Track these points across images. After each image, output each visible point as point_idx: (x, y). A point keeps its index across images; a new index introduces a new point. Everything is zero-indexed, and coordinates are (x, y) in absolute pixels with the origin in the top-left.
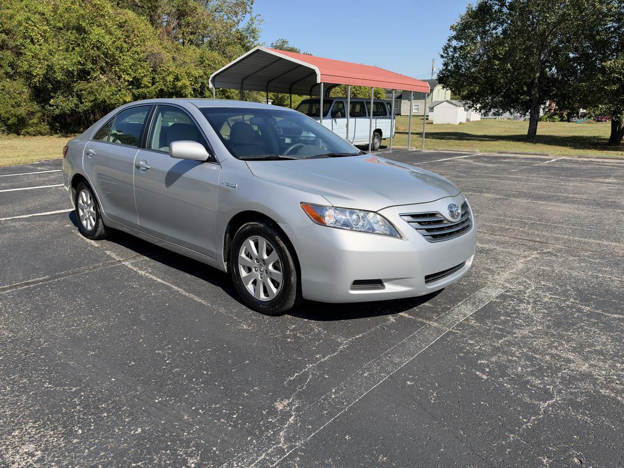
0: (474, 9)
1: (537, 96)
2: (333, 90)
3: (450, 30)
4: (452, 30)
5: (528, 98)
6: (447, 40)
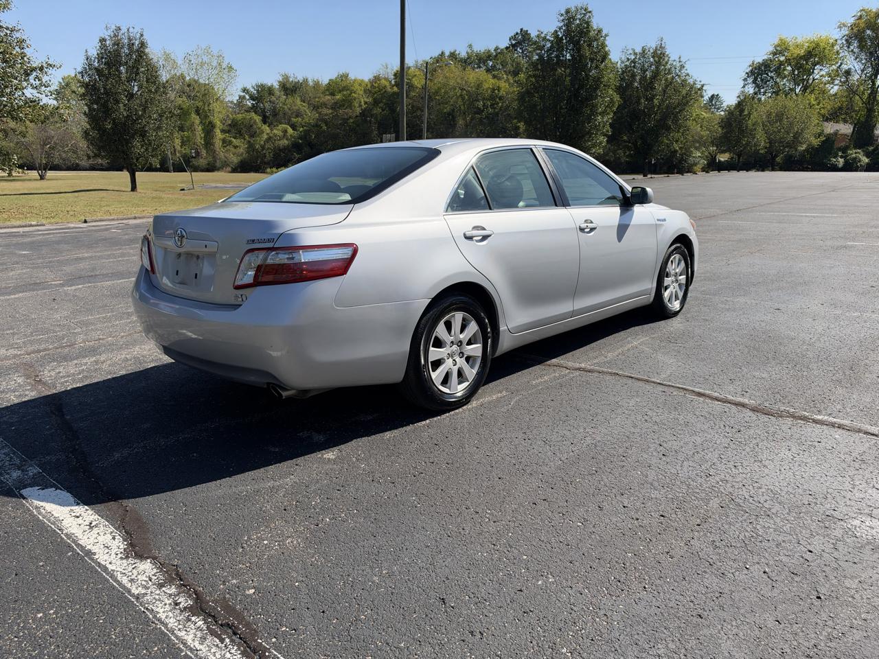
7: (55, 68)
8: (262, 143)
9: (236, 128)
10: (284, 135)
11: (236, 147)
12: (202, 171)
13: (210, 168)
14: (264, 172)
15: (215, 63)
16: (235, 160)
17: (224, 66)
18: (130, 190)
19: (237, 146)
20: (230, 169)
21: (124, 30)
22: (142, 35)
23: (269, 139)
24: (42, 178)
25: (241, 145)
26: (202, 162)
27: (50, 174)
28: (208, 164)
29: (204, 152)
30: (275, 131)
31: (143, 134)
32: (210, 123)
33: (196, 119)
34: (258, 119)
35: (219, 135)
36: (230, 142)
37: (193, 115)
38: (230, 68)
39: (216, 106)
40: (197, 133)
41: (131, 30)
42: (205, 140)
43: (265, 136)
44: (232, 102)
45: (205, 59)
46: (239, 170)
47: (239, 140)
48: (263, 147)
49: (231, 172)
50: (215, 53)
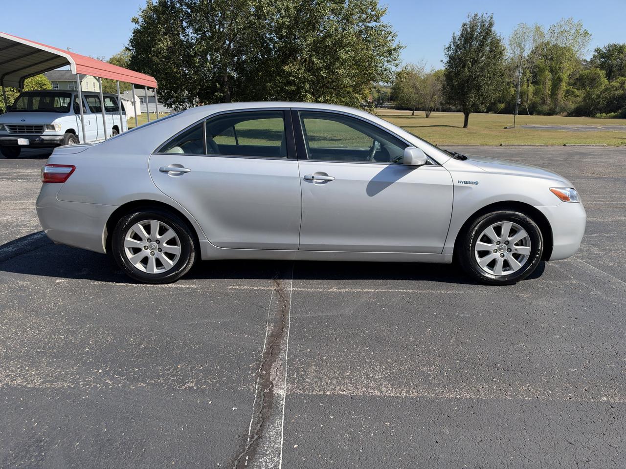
0: (155, 4)
1: (229, 93)
2: (26, 81)
3: (132, 22)
4: (134, 23)
5: (222, 95)
6: (132, 32)
7: (402, 48)
8: (599, 93)
9: (581, 81)
10: (621, 87)
11: (576, 96)
12: (544, 115)
13: (551, 113)
14: (594, 117)
15: (573, 31)
16: (572, 106)
17: (581, 32)
18: (463, 126)
19: (578, 96)
20: (566, 113)
21: (480, 16)
22: (492, 18)
23: (606, 89)
24: (427, 116)
25: (581, 94)
26: (546, 108)
27: (433, 114)
28: (550, 110)
29: (549, 101)
30: (614, 83)
31: (478, 88)
32: (559, 78)
33: (548, 75)
34: (602, 73)
35: (564, 86)
36: (573, 92)
37: (547, 72)
38: (586, 34)
39: (566, 65)
40: (547, 86)
41: (485, 15)
42: (551, 92)
43: (603, 87)
44: (585, 61)
45: (567, 28)
46: (574, 115)
47: (580, 91)
48: (599, 97)
49: (566, 116)
50: (576, 23)
